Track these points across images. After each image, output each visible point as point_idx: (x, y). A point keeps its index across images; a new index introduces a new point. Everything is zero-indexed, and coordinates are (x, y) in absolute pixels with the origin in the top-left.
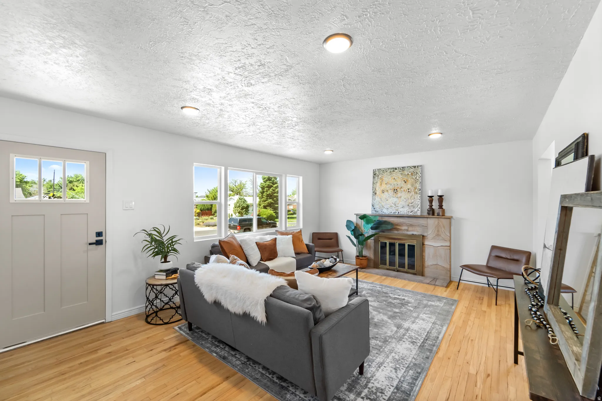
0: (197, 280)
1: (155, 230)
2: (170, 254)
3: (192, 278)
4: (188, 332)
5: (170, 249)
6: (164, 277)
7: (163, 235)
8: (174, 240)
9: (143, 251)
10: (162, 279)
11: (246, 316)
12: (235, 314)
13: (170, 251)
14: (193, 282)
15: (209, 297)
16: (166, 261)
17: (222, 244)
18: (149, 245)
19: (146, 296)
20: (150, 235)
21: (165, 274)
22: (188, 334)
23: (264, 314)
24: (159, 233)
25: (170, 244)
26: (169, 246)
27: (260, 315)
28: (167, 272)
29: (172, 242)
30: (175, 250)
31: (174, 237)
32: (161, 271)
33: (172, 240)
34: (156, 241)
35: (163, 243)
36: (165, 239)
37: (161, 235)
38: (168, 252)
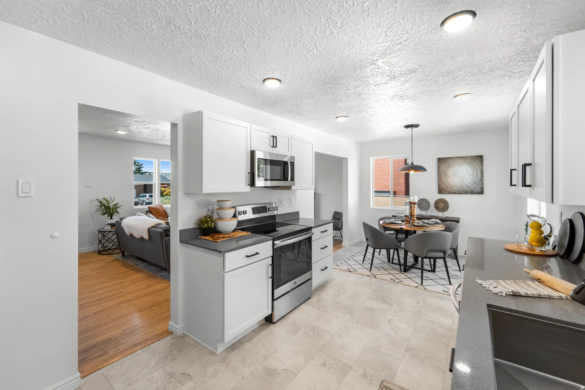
0: (122, 225)
1: (105, 200)
2: (114, 214)
3: (121, 223)
4: (122, 257)
5: (114, 211)
6: (110, 228)
7: (110, 203)
8: (117, 206)
9: (97, 211)
10: (109, 228)
11: (142, 238)
12: (139, 239)
13: (114, 212)
14: (121, 226)
15: (127, 232)
16: (111, 218)
17: (150, 208)
18: (100, 209)
19: (99, 239)
20: (101, 202)
21: (110, 226)
22: (121, 258)
23: (147, 235)
24: (107, 201)
25: (115, 209)
26: (114, 209)
27: (146, 236)
28: (112, 225)
29: (116, 207)
30: (117, 212)
31: (117, 204)
32: (109, 224)
33: (116, 205)
34: (105, 206)
35: (109, 207)
36: (111, 205)
37: (109, 203)
38: (113, 213)
